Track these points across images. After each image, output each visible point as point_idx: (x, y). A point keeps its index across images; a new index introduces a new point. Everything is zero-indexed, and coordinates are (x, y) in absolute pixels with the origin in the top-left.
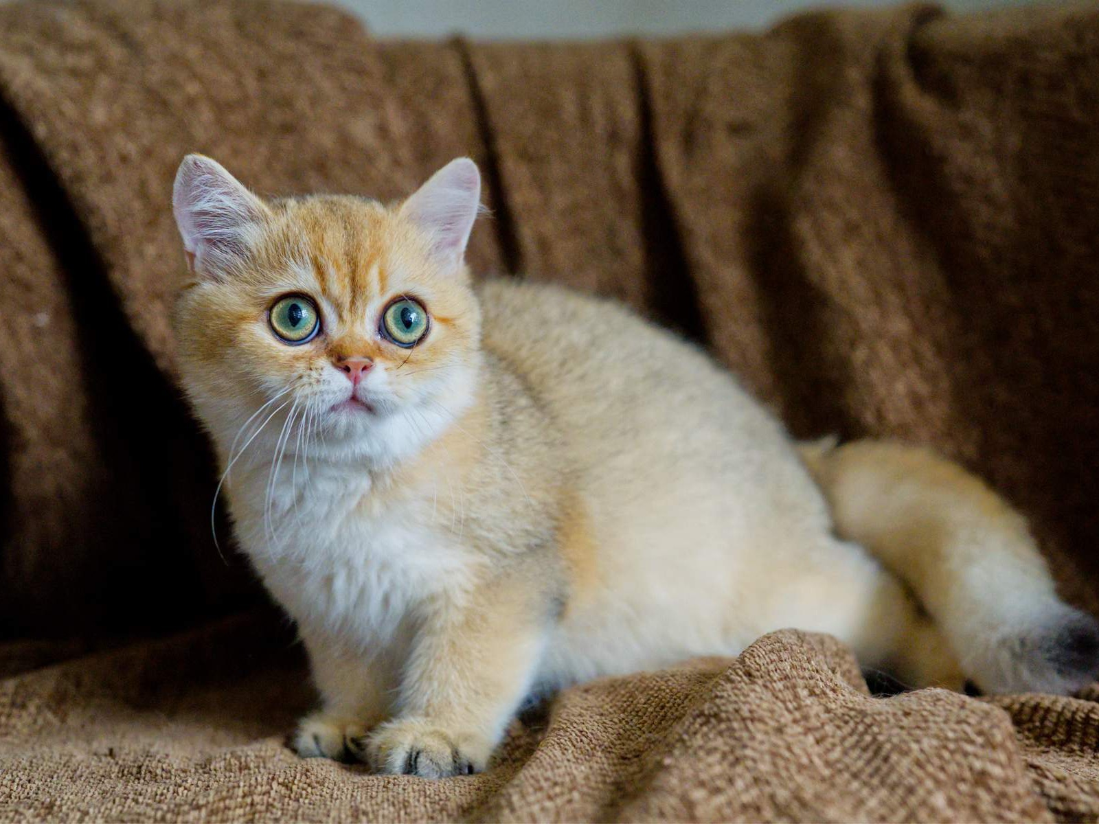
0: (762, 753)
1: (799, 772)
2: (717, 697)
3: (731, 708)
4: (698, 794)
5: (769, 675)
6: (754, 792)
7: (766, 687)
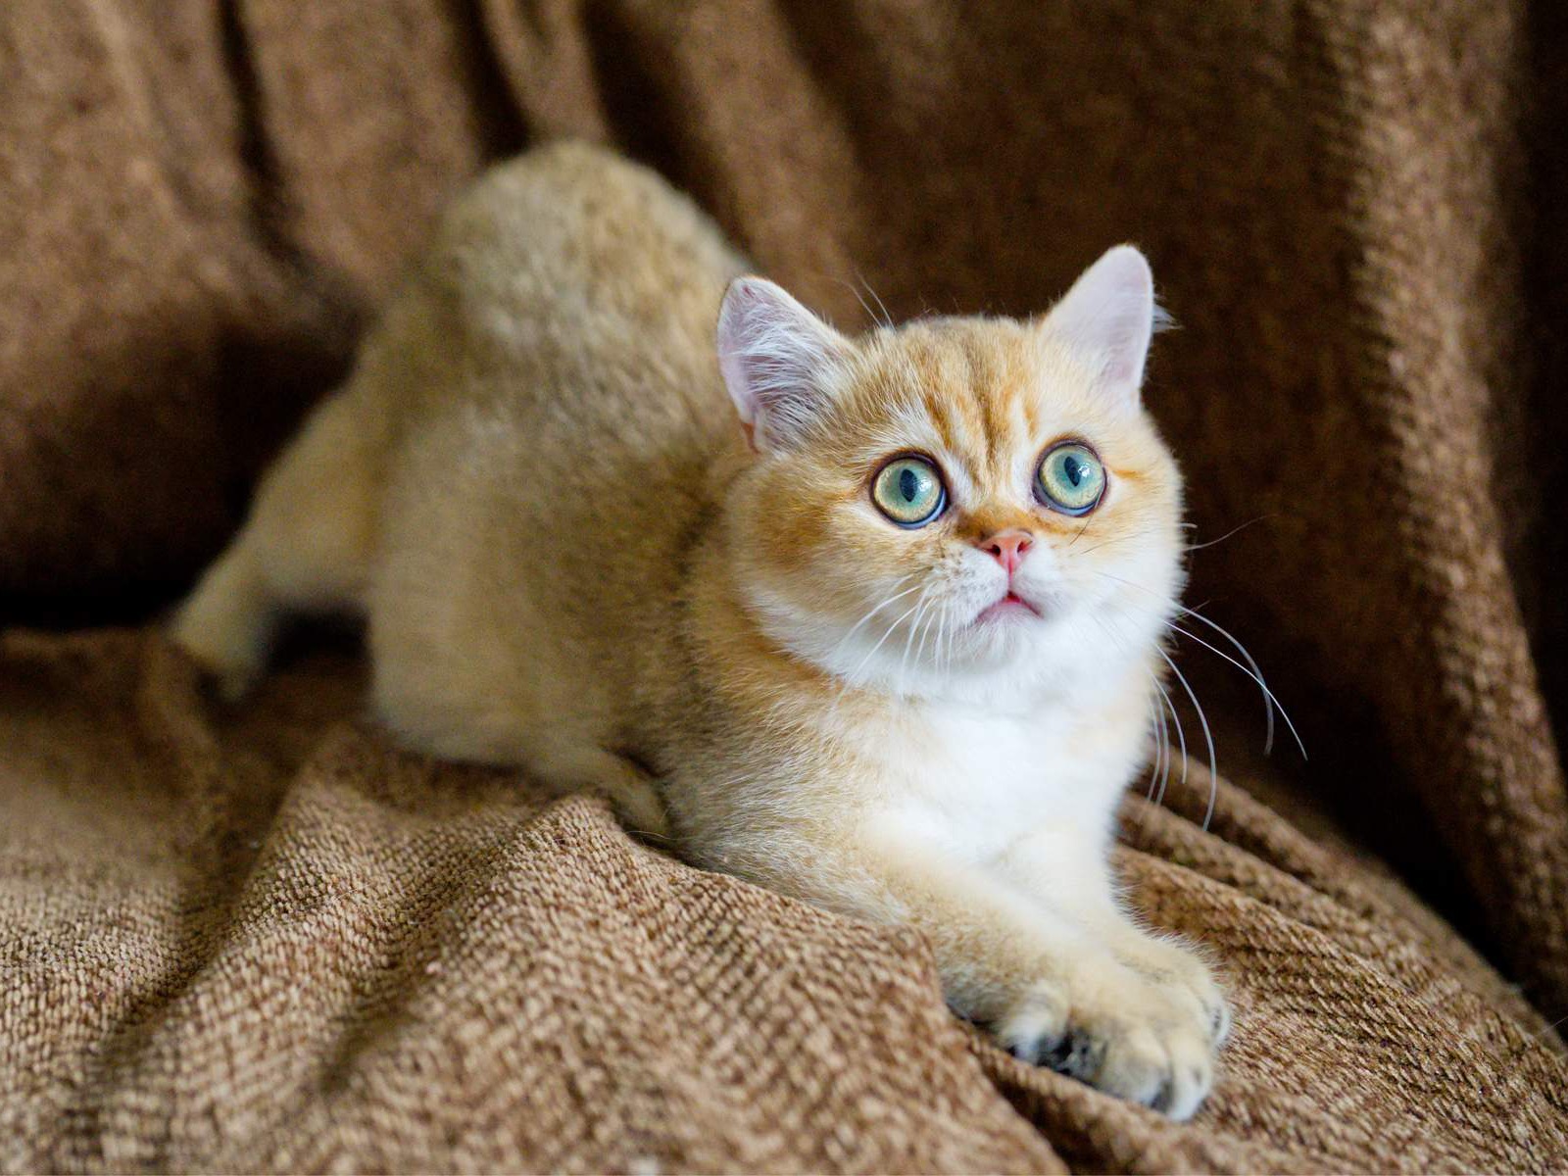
0: (567, 959)
1: (621, 988)
2: (511, 868)
3: (529, 886)
4: (471, 1031)
5: (590, 842)
6: (554, 1021)
7: (582, 858)
